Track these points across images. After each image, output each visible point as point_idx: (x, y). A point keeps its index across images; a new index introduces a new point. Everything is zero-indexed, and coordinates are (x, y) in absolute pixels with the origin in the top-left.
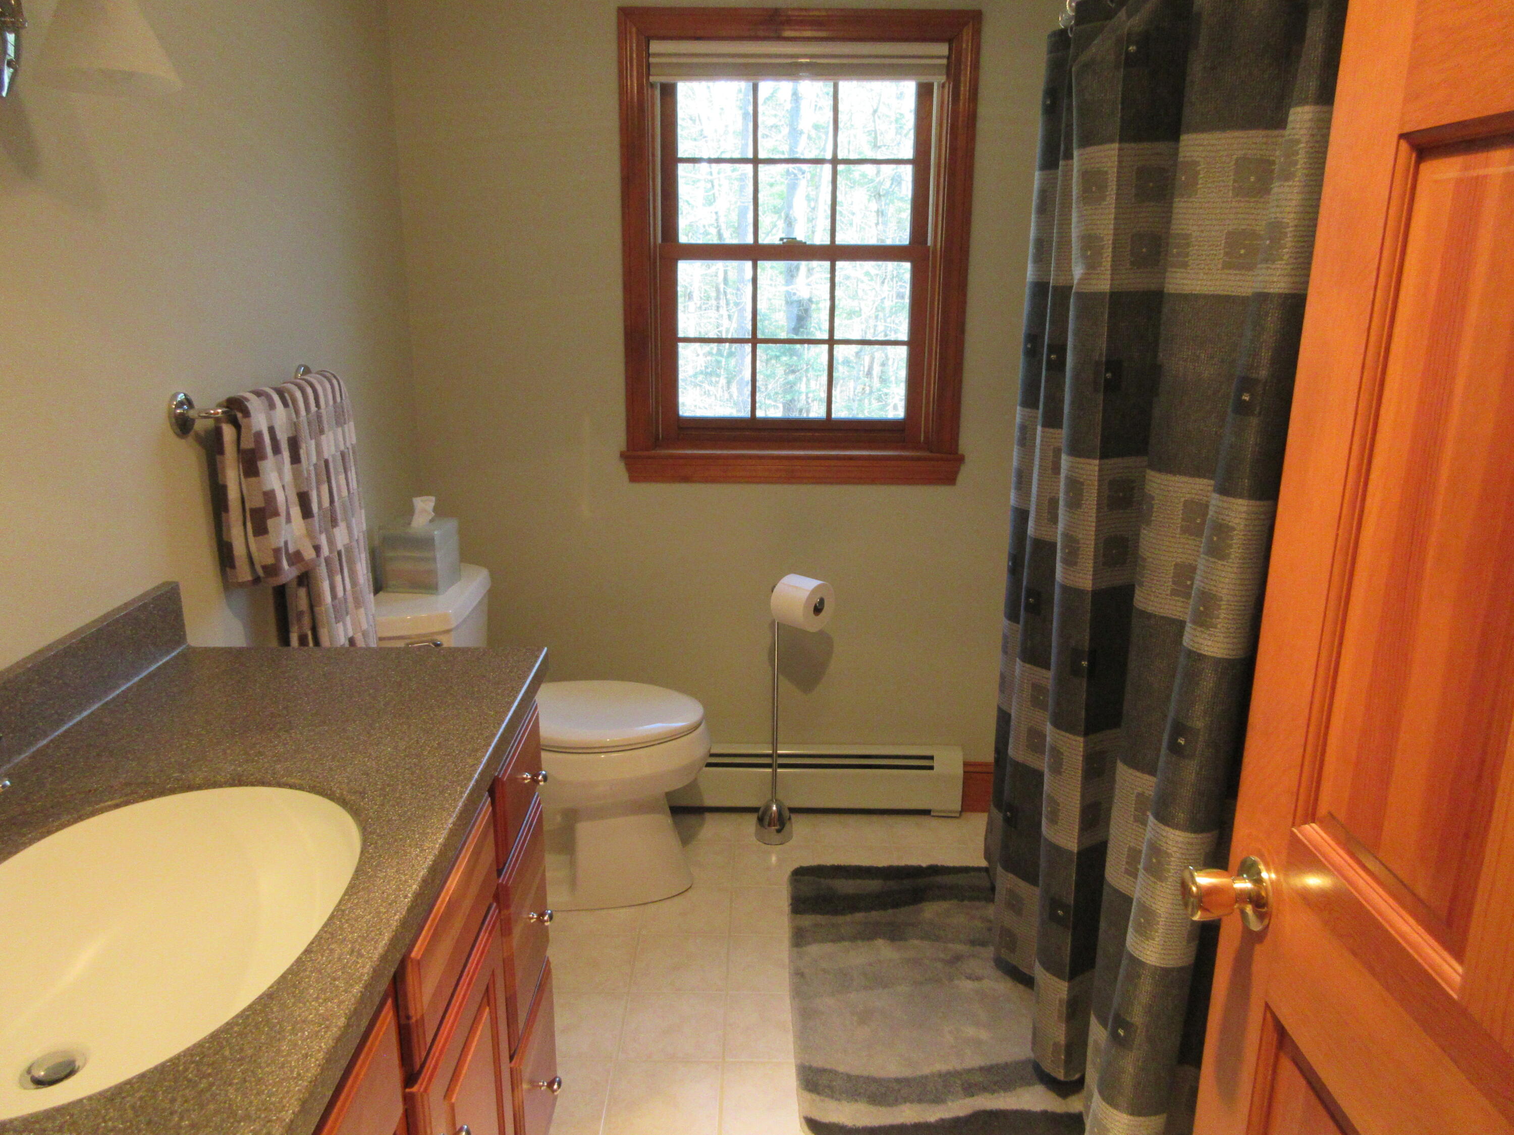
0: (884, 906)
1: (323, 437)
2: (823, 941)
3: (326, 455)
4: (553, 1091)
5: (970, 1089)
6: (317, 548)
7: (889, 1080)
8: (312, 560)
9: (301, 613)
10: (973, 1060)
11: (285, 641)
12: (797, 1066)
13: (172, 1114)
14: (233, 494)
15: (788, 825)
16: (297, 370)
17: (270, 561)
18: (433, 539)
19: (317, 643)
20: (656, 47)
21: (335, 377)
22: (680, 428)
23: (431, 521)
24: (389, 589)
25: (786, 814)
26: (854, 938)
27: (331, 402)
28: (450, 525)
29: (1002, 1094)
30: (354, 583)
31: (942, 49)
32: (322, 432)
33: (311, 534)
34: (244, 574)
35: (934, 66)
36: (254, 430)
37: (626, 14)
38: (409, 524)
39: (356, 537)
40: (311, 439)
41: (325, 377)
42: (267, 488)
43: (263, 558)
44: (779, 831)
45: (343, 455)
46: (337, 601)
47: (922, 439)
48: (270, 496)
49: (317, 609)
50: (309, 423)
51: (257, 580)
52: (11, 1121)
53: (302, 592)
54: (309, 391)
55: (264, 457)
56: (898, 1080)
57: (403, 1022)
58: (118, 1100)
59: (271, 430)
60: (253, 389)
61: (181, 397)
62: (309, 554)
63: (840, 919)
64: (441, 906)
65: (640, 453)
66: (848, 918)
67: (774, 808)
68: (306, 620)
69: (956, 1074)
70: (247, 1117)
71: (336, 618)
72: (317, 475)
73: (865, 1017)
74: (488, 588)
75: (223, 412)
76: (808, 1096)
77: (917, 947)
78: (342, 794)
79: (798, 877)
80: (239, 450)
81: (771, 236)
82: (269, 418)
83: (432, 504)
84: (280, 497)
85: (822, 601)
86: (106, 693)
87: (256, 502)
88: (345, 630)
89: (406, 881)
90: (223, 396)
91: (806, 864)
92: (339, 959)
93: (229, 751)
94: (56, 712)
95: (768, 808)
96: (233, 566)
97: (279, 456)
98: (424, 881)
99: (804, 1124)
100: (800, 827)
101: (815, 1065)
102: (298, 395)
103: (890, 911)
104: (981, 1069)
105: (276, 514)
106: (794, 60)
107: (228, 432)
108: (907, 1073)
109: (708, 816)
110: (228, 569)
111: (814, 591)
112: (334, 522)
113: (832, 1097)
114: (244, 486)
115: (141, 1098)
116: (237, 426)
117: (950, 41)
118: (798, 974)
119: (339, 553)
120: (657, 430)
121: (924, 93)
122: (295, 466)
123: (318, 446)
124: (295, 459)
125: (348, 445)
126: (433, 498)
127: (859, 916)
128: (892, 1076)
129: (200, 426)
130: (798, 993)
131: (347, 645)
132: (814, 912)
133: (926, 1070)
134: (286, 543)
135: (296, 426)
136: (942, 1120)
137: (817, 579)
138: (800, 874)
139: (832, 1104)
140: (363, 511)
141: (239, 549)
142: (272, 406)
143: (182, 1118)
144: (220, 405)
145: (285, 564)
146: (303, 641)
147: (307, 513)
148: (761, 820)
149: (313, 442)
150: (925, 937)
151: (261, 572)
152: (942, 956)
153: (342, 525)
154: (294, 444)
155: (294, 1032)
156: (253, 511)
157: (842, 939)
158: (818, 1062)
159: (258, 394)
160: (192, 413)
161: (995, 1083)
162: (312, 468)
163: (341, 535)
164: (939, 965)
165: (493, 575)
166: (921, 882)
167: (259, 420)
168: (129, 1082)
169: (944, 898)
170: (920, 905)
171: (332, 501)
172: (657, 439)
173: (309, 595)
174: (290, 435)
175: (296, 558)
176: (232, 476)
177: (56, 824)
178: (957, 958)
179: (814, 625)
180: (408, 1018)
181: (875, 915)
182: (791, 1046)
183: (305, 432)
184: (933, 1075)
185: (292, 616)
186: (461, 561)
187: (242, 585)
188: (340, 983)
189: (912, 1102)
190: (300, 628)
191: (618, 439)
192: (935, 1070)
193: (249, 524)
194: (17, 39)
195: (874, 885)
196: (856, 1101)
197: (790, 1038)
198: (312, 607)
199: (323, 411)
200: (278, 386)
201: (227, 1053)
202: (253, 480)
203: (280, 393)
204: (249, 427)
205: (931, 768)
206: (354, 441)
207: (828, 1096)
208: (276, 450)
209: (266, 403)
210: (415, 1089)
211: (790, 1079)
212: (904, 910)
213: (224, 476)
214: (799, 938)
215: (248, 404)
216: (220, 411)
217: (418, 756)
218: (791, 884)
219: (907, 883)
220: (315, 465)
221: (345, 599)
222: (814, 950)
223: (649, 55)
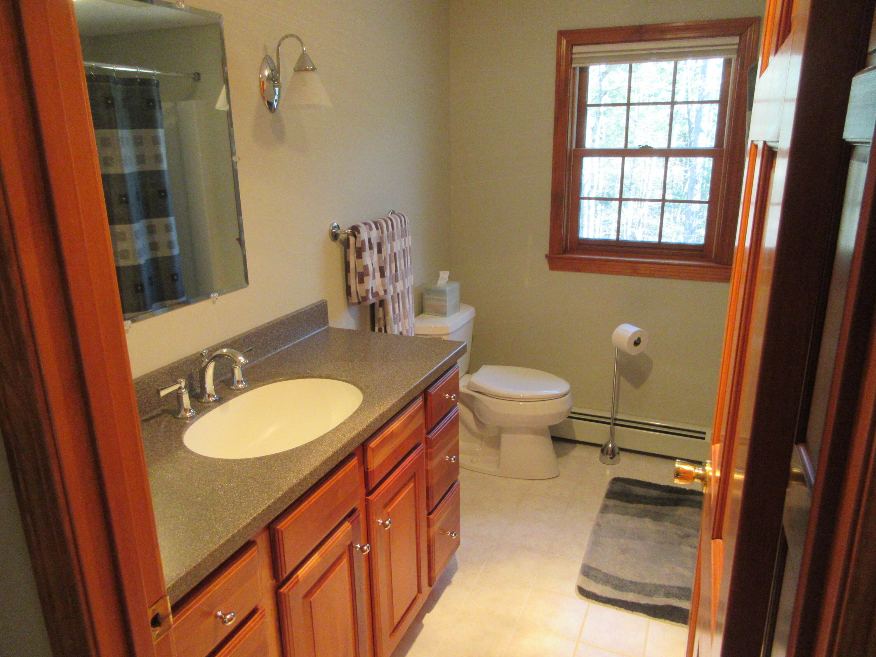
0: (656, 504)
1: (394, 243)
2: (617, 513)
3: (395, 251)
4: (452, 537)
5: (668, 595)
6: (385, 291)
7: (627, 581)
8: (383, 296)
9: (379, 319)
10: (676, 583)
11: (373, 329)
12: (582, 564)
13: (273, 466)
14: (352, 266)
15: (617, 456)
16: (389, 212)
17: (364, 295)
18: (446, 291)
19: (386, 332)
20: (576, 49)
21: (403, 216)
22: (579, 244)
23: (448, 282)
24: (426, 313)
25: (617, 450)
26: (633, 515)
27: (400, 227)
28: (456, 285)
29: (685, 601)
30: (404, 308)
31: (736, 40)
32: (394, 240)
33: (383, 285)
34: (355, 300)
35: (731, 49)
36: (361, 239)
37: (561, 34)
38: (437, 283)
39: (407, 288)
40: (388, 243)
41: (399, 216)
42: (365, 264)
43: (362, 294)
44: (611, 458)
45: (404, 250)
46: (395, 315)
47: (713, 257)
48: (366, 267)
49: (386, 318)
50: (388, 236)
51: (359, 303)
52: (231, 459)
53: (381, 310)
54: (389, 222)
55: (364, 251)
56: (631, 582)
57: (366, 470)
58: (260, 460)
59: (369, 240)
60: (363, 221)
61: (335, 224)
62: (382, 293)
63: (630, 505)
64: (387, 432)
65: (555, 256)
66: (634, 505)
67: (610, 446)
68: (382, 322)
69: (662, 586)
70: (293, 472)
71: (394, 322)
72: (390, 259)
73: (624, 551)
74: (473, 316)
75: (350, 232)
76: (582, 577)
77: (667, 526)
78: (361, 386)
79: (614, 482)
80: (356, 248)
81: (634, 145)
82: (369, 234)
83: (448, 275)
84: (370, 268)
85: (639, 339)
86: (295, 340)
87: (360, 270)
88: (398, 328)
89: (369, 417)
90: (350, 225)
91: (621, 476)
92: (338, 436)
93: (329, 366)
94: (275, 345)
95: (607, 445)
96: (351, 296)
97: (372, 251)
98: (376, 419)
99: (577, 588)
100: (624, 459)
101: (591, 565)
102: (384, 224)
103: (659, 507)
104: (678, 587)
105: (368, 275)
106: (650, 51)
107: (352, 239)
108: (635, 579)
109: (578, 445)
110: (349, 297)
111: (634, 334)
112: (397, 281)
113: (595, 581)
114: (356, 263)
115: (267, 461)
116: (355, 237)
117: (740, 35)
118: (598, 525)
119: (398, 294)
120: (566, 243)
121: (727, 64)
122: (379, 255)
123: (392, 247)
124: (380, 252)
125: (407, 246)
126: (448, 272)
127: (641, 506)
128: (629, 579)
129: (342, 237)
130: (595, 533)
131: (399, 334)
132: (617, 499)
133: (647, 581)
134: (372, 288)
135: (381, 238)
136: (648, 604)
137: (637, 327)
138: (616, 480)
139: (593, 584)
140: (412, 276)
141: (353, 289)
142: (371, 229)
143: (276, 468)
144: (349, 229)
145: (370, 296)
146: (380, 330)
147: (383, 275)
148: (602, 451)
149: (389, 245)
150: (675, 522)
151: (361, 300)
152: (679, 533)
153: (400, 282)
154: (380, 246)
155: (315, 453)
156: (359, 273)
157: (628, 514)
158: (593, 565)
159: (365, 224)
160: (339, 232)
161: (684, 595)
162: (388, 256)
163: (400, 287)
164: (675, 537)
165: (477, 311)
166: (682, 496)
167: (364, 235)
168: (265, 457)
169: (692, 506)
170: (677, 507)
171: (396, 271)
172: (566, 249)
173: (384, 310)
174: (378, 241)
175: (376, 294)
176: (352, 258)
177: (267, 382)
178: (688, 536)
179: (635, 351)
180: (368, 469)
181: (649, 507)
182: (583, 556)
183: (386, 239)
184: (651, 584)
185: (376, 320)
186: (461, 302)
187: (354, 304)
188: (335, 443)
189: (634, 592)
190: (379, 325)
191: (545, 249)
192: (653, 582)
193: (357, 279)
194: (279, 90)
195: (655, 493)
196: (606, 585)
197: (584, 552)
198: (385, 316)
199: (395, 231)
200: (376, 220)
201: (294, 455)
202: (360, 260)
203: (376, 223)
204: (360, 238)
205: (704, 439)
206: (410, 244)
207: (592, 580)
208: (371, 248)
209: (368, 228)
210: (369, 497)
211: (577, 568)
212: (667, 508)
213: (349, 259)
214: (605, 509)
215: (360, 228)
216: (349, 231)
217: (394, 377)
218: (610, 484)
219: (675, 496)
220: (390, 255)
221: (399, 315)
222: (610, 516)
223: (572, 54)
